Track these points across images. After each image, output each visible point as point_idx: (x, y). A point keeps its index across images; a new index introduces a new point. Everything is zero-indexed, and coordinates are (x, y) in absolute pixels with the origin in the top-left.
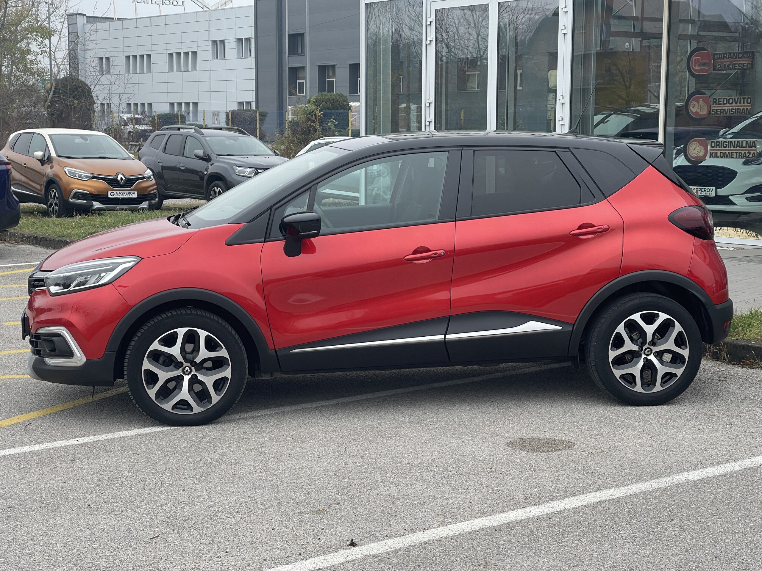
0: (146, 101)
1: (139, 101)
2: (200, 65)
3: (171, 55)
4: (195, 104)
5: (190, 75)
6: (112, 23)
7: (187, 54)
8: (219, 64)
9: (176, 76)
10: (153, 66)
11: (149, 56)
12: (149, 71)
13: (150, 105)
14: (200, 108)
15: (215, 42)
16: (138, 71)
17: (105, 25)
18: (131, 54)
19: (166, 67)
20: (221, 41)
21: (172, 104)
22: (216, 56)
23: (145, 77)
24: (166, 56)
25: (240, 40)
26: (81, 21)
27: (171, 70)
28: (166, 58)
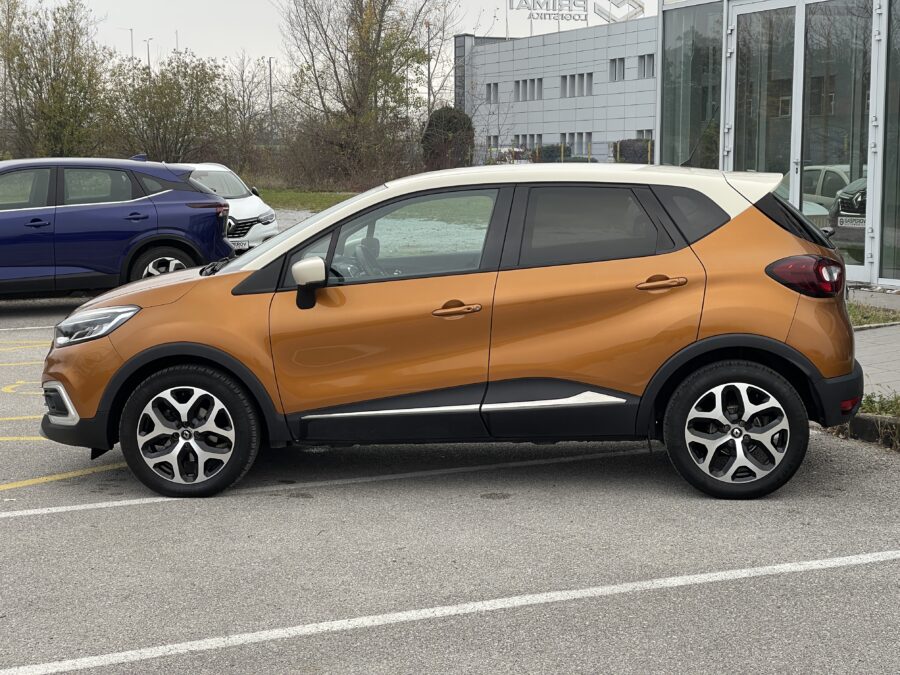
0: (535, 133)
1: (528, 133)
2: (596, 89)
3: (564, 77)
4: (589, 134)
5: (585, 101)
6: (503, 44)
7: (582, 75)
8: (619, 85)
9: (569, 102)
10: (545, 92)
11: (540, 80)
12: (540, 97)
13: (540, 136)
14: (595, 138)
15: (613, 61)
16: (528, 98)
17: (494, 47)
18: (520, 79)
19: (558, 92)
20: (620, 59)
21: (564, 135)
22: (613, 78)
23: (535, 105)
24: (559, 79)
25: (642, 57)
26: (469, 42)
27: (563, 95)
28: (558, 81)
